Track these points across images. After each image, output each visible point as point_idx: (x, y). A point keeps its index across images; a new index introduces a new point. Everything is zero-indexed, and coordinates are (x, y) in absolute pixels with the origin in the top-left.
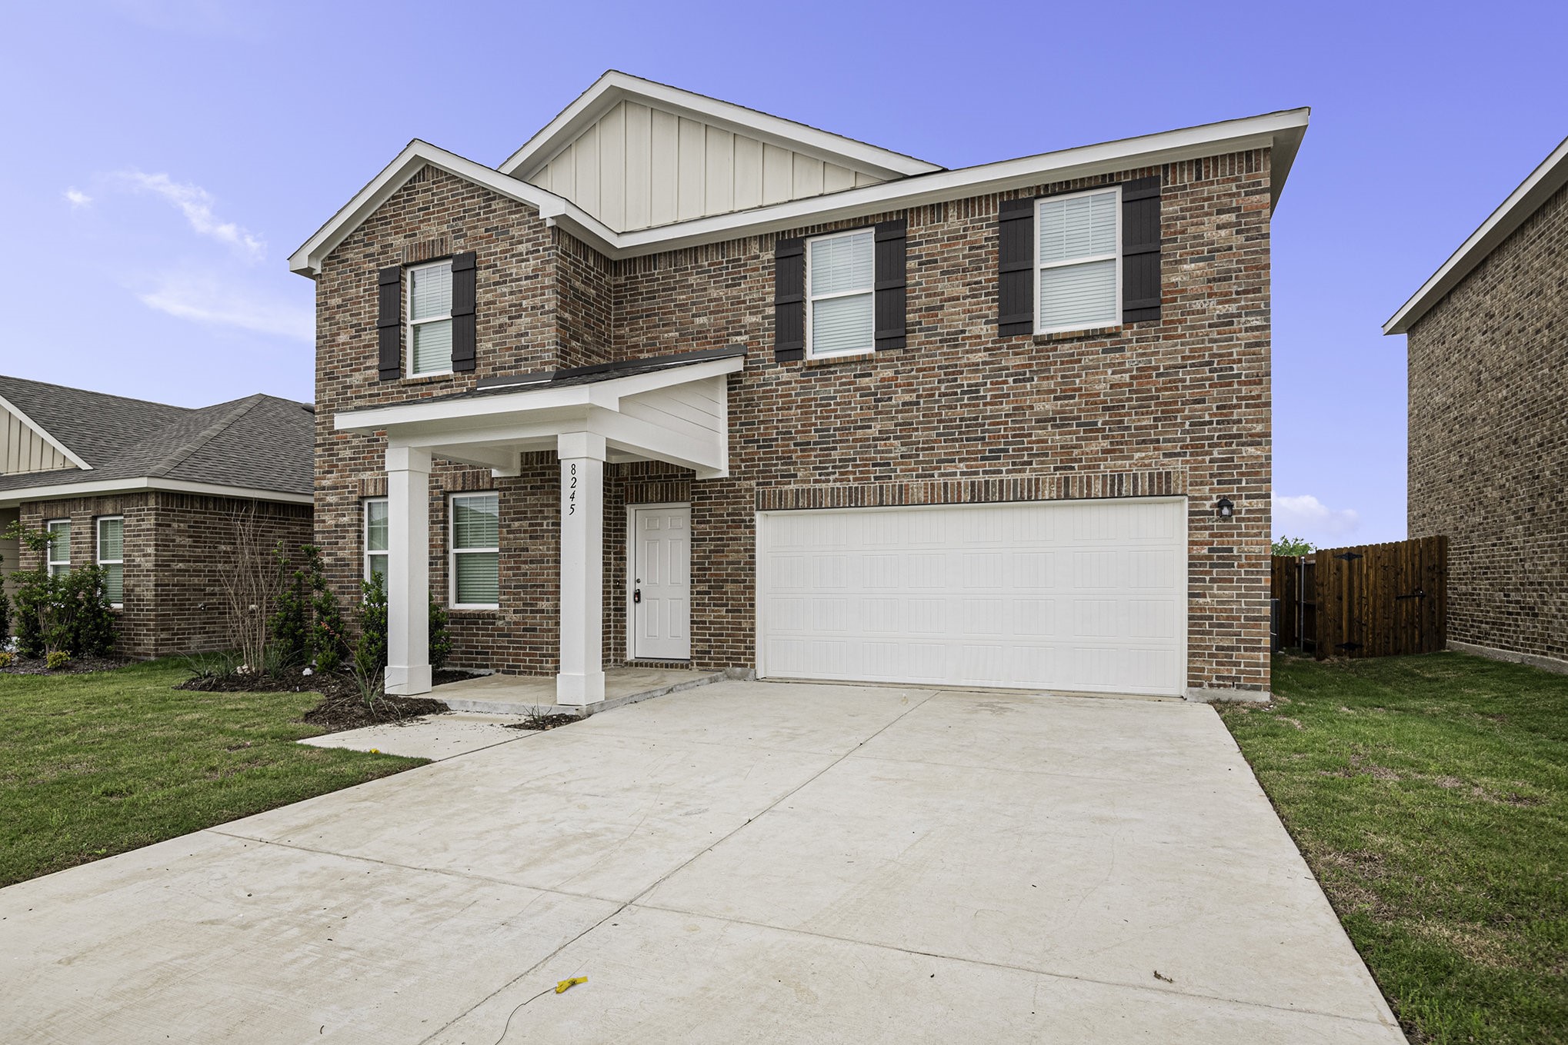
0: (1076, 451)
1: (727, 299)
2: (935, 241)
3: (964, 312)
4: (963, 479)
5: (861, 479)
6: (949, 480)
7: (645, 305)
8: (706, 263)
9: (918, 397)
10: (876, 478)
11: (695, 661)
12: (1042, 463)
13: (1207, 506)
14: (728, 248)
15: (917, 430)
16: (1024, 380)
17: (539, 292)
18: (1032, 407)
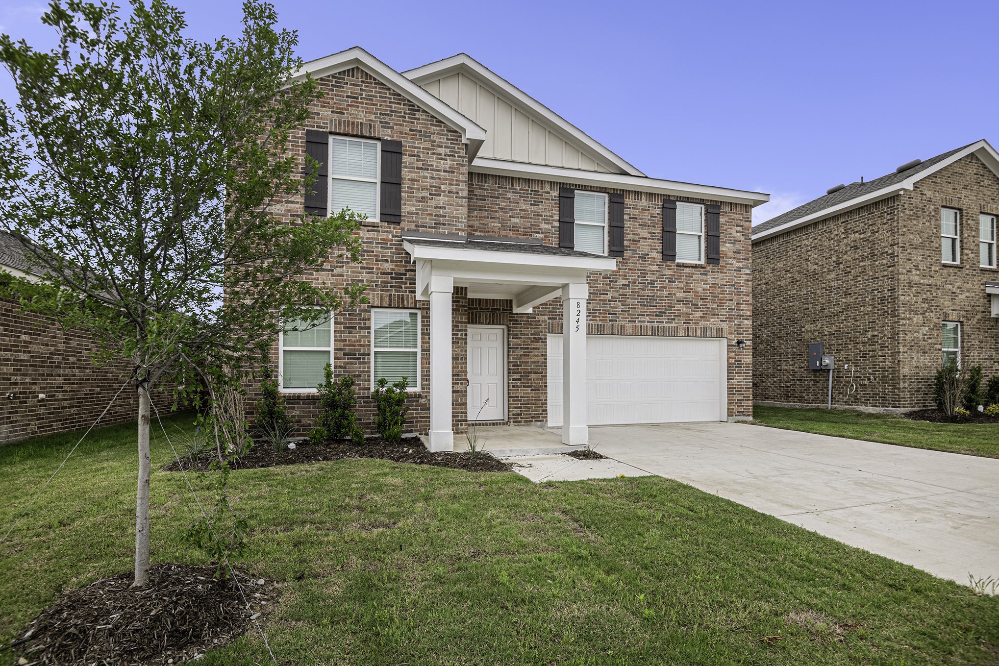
0: (691, 316)
1: (531, 211)
2: (636, 209)
3: (649, 245)
4: (648, 324)
5: (603, 320)
6: (643, 324)
7: (479, 203)
8: (518, 188)
9: (629, 282)
10: (610, 321)
11: (512, 420)
12: (679, 320)
13: (734, 343)
14: (532, 183)
15: (628, 298)
16: (672, 282)
17: (455, 182)
18: (675, 294)
